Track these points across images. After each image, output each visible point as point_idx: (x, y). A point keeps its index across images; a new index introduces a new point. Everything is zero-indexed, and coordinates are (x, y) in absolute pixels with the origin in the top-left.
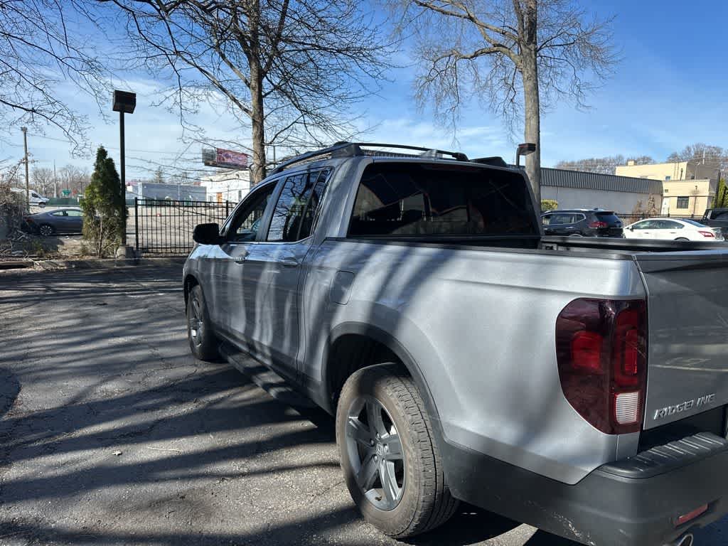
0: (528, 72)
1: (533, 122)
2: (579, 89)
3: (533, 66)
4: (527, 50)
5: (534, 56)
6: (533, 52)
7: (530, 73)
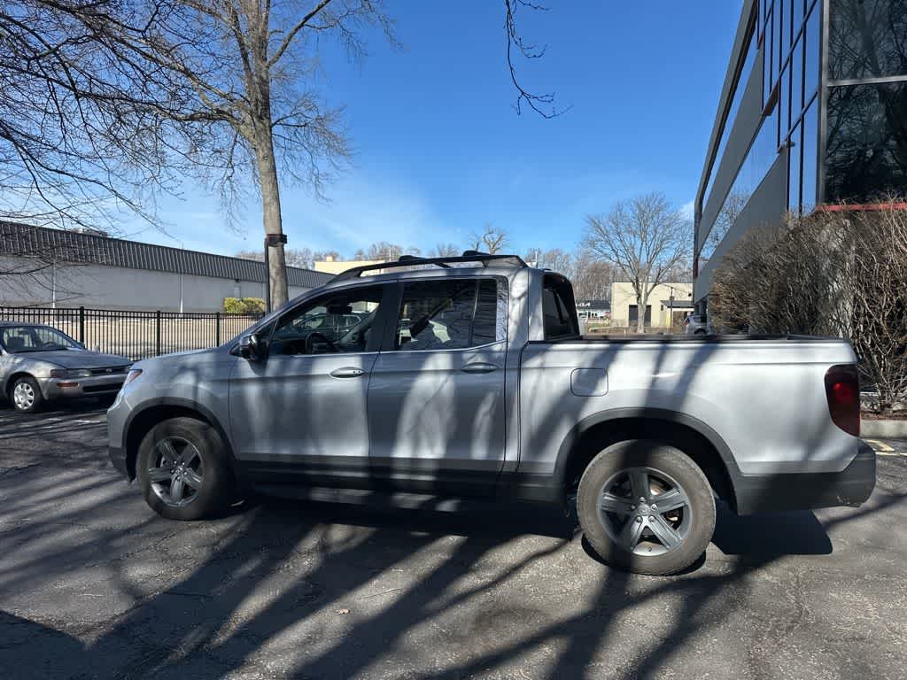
0: (263, 151)
1: (273, 209)
2: (317, 179)
3: (269, 145)
4: (261, 126)
5: (269, 133)
6: (268, 129)
7: (266, 152)
